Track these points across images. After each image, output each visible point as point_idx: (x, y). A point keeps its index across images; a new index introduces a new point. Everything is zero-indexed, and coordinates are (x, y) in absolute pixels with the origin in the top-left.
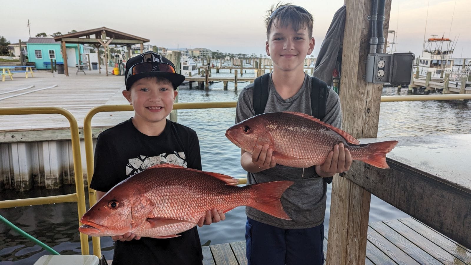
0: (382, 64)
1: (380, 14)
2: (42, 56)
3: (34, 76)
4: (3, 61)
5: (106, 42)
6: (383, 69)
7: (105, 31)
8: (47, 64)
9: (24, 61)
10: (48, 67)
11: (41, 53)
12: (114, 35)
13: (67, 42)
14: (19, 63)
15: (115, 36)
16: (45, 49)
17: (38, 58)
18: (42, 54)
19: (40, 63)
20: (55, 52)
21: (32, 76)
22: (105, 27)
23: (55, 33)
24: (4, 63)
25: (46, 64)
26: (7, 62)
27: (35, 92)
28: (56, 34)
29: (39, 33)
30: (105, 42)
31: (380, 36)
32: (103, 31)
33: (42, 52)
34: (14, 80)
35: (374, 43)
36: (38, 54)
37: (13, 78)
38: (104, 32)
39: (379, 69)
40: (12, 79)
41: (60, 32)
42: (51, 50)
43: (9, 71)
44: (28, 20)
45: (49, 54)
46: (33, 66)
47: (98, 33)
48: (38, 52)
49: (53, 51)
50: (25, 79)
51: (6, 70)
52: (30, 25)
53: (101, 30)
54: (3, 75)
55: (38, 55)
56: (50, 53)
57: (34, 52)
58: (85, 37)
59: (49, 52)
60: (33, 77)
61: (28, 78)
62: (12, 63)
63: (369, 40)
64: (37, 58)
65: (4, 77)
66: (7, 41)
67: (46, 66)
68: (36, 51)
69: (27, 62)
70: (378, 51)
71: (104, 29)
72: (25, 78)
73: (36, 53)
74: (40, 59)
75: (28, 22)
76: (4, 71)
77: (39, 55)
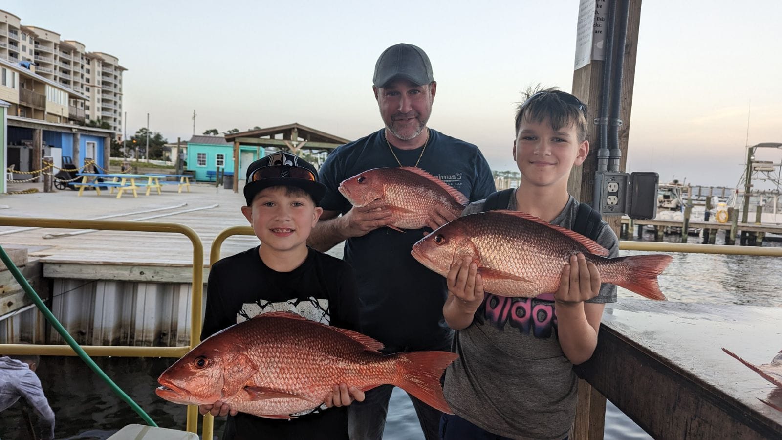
0: (613, 187)
1: (614, 116)
2: (206, 163)
3: (190, 190)
4: (152, 167)
5: (297, 146)
6: (616, 194)
7: (298, 128)
8: (211, 175)
9: (180, 169)
10: (212, 178)
11: (205, 158)
12: (309, 136)
13: (241, 144)
14: (174, 170)
15: (311, 137)
16: (211, 153)
17: (200, 164)
18: (206, 160)
19: (202, 171)
20: (224, 157)
21: (186, 190)
22: (299, 123)
23: (231, 130)
24: (152, 169)
25: (210, 173)
26: (156, 169)
27: (186, 212)
28: (232, 132)
29: (209, 129)
30: (295, 146)
31: (612, 146)
32: (294, 128)
33: (207, 156)
34: (162, 195)
35: (603, 157)
36: (202, 159)
37: (162, 191)
38: (296, 130)
39: (609, 194)
40: (160, 193)
41: (237, 128)
42: (220, 154)
43: (157, 181)
44: (195, 111)
45: (216, 160)
46: (192, 177)
47: (287, 132)
48: (202, 156)
49: (222, 156)
50: (176, 194)
51: (154, 180)
52: (196, 118)
53: (293, 126)
54: (149, 186)
55: (200, 161)
56: (218, 158)
57: (197, 156)
58: (268, 137)
59: (216, 157)
60: (188, 192)
61: (182, 192)
62: (164, 169)
63: (596, 152)
64: (199, 165)
65: (149, 190)
66: (163, 140)
67: (210, 177)
68: (199, 154)
69: (185, 169)
70: (610, 167)
71: (295, 126)
72: (177, 192)
73: (199, 158)
74: (203, 166)
75: (194, 114)
76: (150, 181)
77: (203, 161)
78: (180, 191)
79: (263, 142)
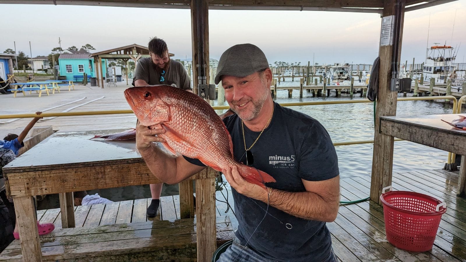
0: (397, 83)
1: (396, 61)
2: (72, 71)
3: (75, 89)
4: (38, 76)
5: (136, 58)
6: (398, 85)
7: (136, 47)
8: (76, 78)
9: (56, 76)
10: (77, 80)
11: (71, 68)
12: (142, 51)
14: (53, 77)
15: (143, 52)
16: (75, 64)
17: (69, 72)
18: (72, 69)
19: (70, 76)
20: (84, 67)
21: (73, 89)
22: (136, 44)
25: (76, 77)
26: (41, 77)
27: (91, 102)
28: (72, 48)
29: (55, 47)
30: (135, 58)
31: (396, 71)
32: (134, 47)
33: (72, 67)
34: (61, 93)
35: (394, 74)
36: (69, 69)
38: (135, 48)
39: (397, 85)
40: (60, 92)
41: (75, 46)
45: (79, 69)
46: (63, 80)
47: (128, 50)
48: (69, 67)
49: (82, 66)
55: (68, 69)
56: (80, 67)
57: (65, 67)
59: (78, 66)
61: (71, 90)
62: (46, 77)
63: (391, 73)
64: (67, 73)
65: (54, 90)
66: (25, 56)
67: (76, 80)
68: (67, 65)
69: (59, 76)
70: (396, 77)
71: (135, 46)
73: (67, 68)
74: (71, 73)
77: (70, 69)
78: (69, 90)
79: (114, 57)
